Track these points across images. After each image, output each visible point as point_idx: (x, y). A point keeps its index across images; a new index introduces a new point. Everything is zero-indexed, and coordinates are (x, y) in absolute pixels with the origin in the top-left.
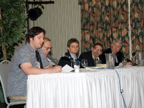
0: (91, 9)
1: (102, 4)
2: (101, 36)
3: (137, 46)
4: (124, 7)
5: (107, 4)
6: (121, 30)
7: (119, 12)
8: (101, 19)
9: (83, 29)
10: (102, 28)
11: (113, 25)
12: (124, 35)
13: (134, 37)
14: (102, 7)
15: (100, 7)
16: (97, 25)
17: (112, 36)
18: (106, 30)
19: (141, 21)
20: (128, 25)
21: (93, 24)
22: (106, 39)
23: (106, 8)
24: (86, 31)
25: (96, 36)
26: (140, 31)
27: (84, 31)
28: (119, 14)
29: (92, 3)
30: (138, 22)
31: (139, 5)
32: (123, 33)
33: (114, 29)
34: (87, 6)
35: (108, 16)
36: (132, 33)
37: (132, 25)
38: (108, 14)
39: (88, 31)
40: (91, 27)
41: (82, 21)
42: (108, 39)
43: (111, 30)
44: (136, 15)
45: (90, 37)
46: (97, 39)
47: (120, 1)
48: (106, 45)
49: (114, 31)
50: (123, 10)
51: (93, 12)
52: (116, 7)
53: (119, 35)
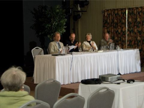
0: (108, 15)
1: (114, 13)
2: (113, 31)
3: (130, 37)
4: (124, 15)
5: (116, 13)
6: (122, 28)
7: (122, 18)
8: (113, 21)
9: (104, 26)
10: (114, 26)
11: (119, 25)
12: (124, 31)
13: (129, 32)
14: (114, 15)
15: (113, 14)
16: (111, 24)
17: (118, 31)
18: (116, 27)
19: (132, 24)
20: (126, 25)
21: (109, 24)
22: (115, 32)
23: (116, 15)
24: (105, 28)
25: (110, 30)
26: (131, 29)
27: (105, 27)
28: (122, 19)
29: (109, 12)
30: (131, 24)
31: (132, 15)
32: (123, 29)
33: (119, 27)
34: (106, 13)
35: (116, 19)
36: (128, 30)
37: (128, 26)
38: (117, 18)
39: (106, 28)
40: (108, 25)
41: (103, 21)
42: (116, 32)
43: (118, 27)
44: (130, 20)
45: (108, 31)
46: (110, 32)
47: (122, 12)
48: (115, 36)
49: (119, 28)
50: (124, 17)
51: (109, 17)
52: (120, 14)
53: (121, 30)
